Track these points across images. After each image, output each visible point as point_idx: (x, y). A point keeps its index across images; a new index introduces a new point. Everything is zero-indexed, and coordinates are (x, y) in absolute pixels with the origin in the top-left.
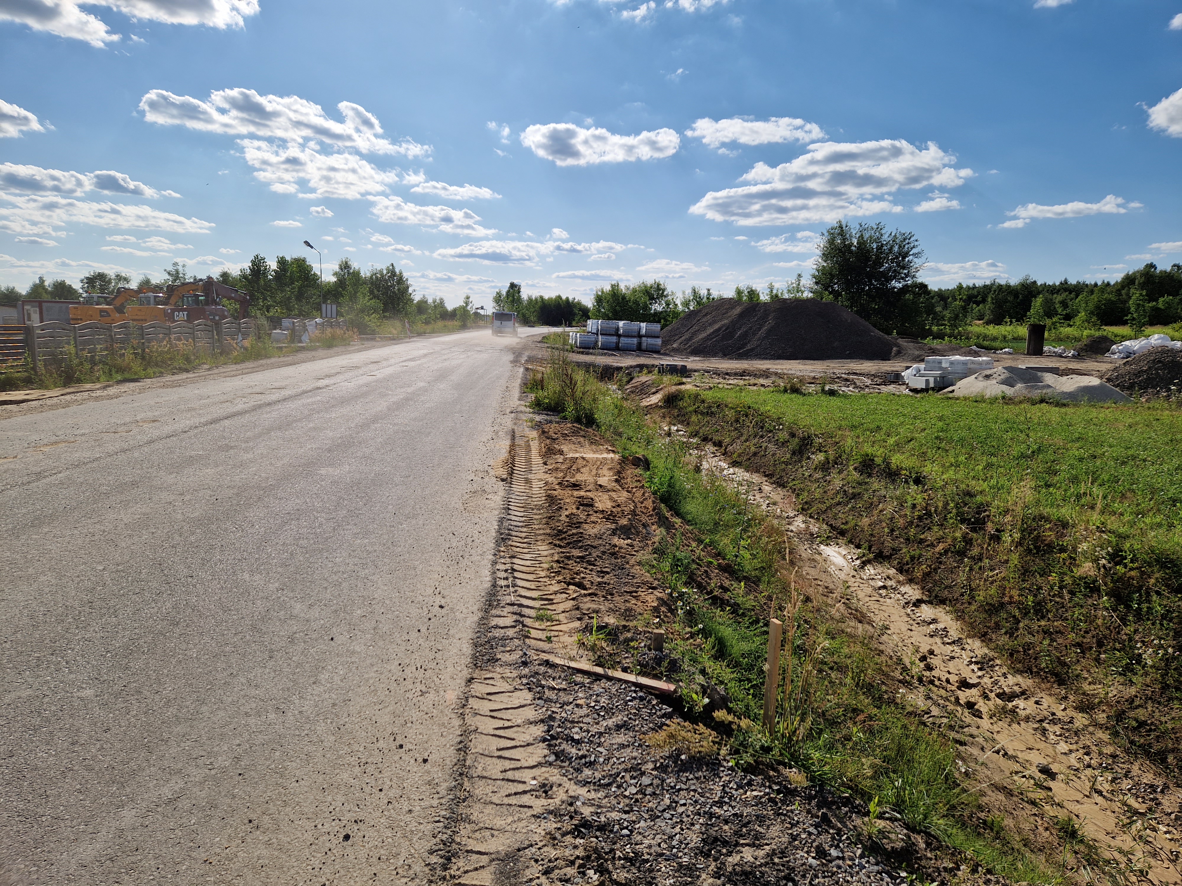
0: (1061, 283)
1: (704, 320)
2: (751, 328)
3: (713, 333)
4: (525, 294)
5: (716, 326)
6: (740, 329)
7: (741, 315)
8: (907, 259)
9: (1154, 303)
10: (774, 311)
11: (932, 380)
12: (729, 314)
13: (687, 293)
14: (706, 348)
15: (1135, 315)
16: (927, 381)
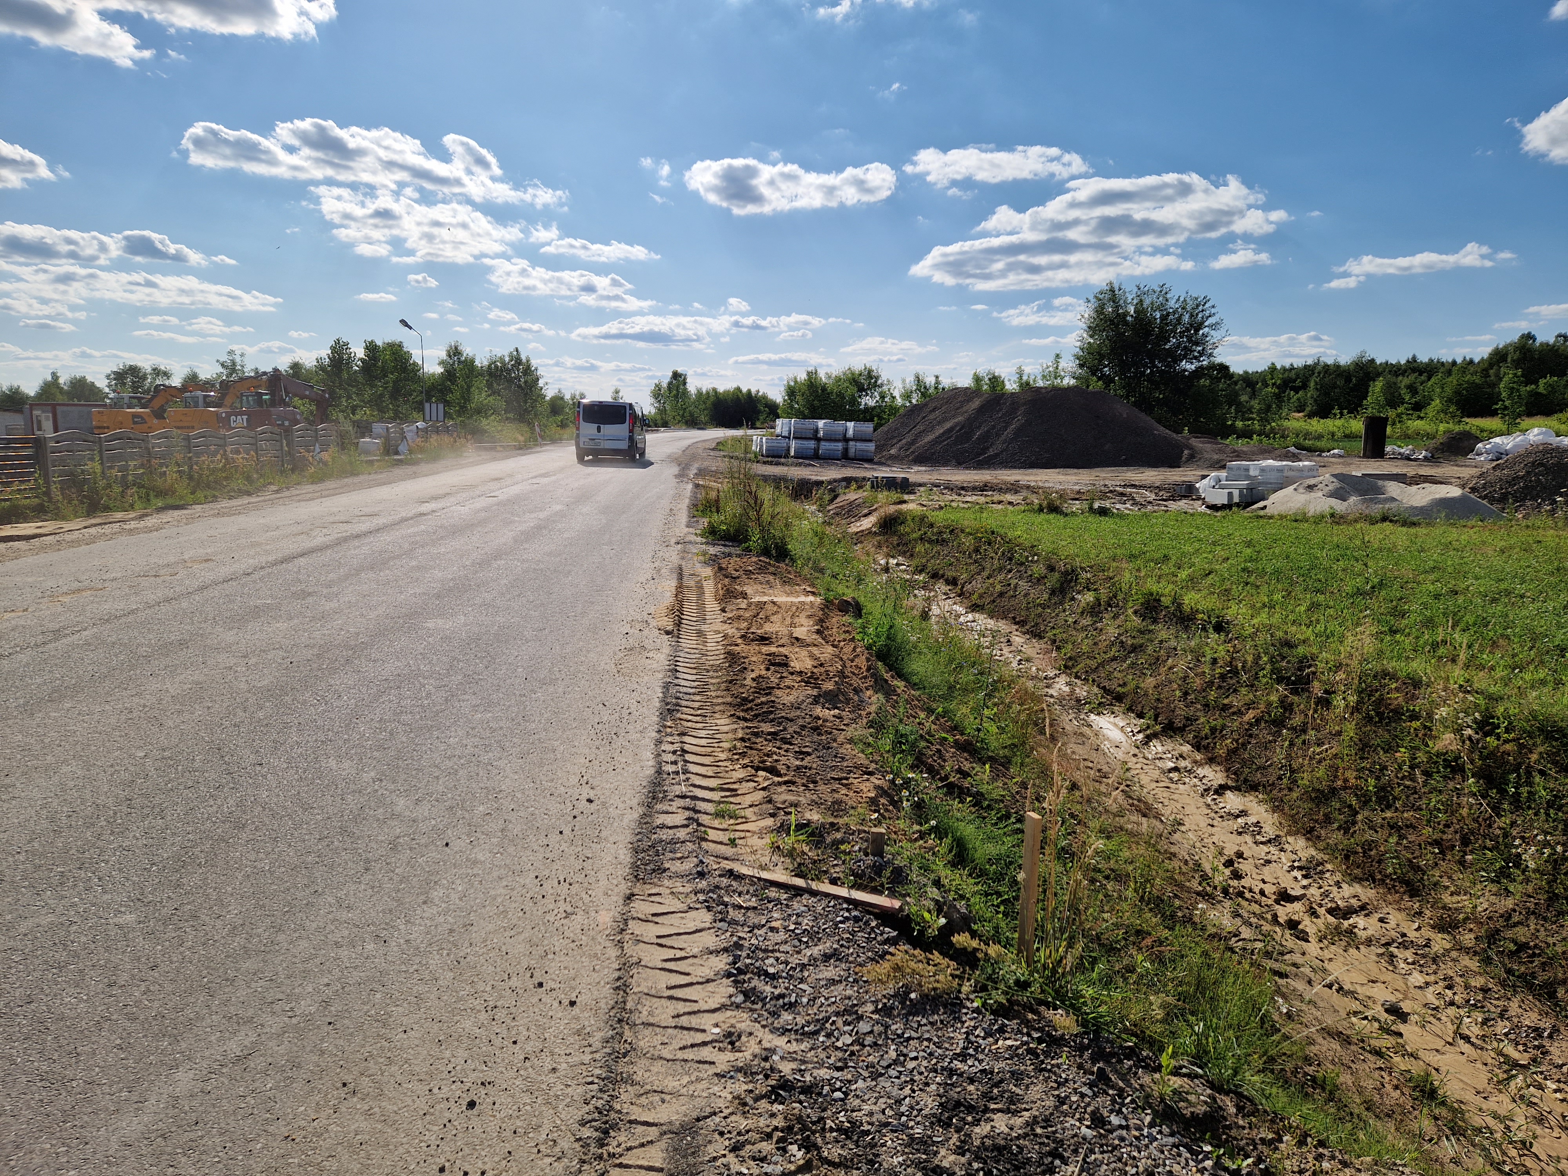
0: (1408, 361)
1: (932, 417)
2: (994, 427)
3: (943, 434)
4: (692, 386)
5: (948, 425)
6: (979, 427)
7: (981, 410)
8: (1201, 332)
9: (1533, 386)
10: (1025, 404)
11: (1236, 493)
12: (965, 409)
13: (907, 381)
14: (933, 454)
15: (1507, 403)
16: (1230, 495)
